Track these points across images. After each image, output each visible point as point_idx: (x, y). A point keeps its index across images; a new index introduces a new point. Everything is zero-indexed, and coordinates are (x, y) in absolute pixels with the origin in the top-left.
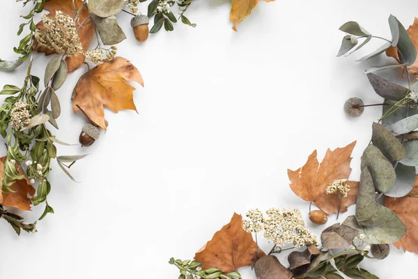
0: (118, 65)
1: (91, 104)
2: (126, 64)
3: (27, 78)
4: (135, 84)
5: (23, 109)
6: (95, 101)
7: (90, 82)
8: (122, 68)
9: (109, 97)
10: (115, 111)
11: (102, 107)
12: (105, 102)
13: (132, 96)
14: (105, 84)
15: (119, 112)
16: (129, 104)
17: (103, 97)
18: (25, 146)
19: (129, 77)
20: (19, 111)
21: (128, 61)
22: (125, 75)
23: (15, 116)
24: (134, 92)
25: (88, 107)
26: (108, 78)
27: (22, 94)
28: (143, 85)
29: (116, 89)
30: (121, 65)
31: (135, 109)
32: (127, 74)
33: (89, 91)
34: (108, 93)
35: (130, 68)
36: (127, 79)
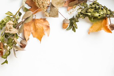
0: (45, 23)
1: (28, 29)
2: (48, 25)
3: (17, 12)
4: (46, 33)
5: (11, 24)
6: (30, 29)
7: (32, 22)
8: (46, 25)
9: (35, 31)
10: (34, 37)
11: (31, 33)
12: (33, 31)
13: (42, 36)
14: (37, 26)
15: (35, 38)
16: (40, 38)
17: (33, 30)
18: (7, 36)
19: (46, 30)
20: (9, 24)
21: (49, 24)
22: (45, 28)
23: (7, 25)
24: (44, 36)
25: (26, 30)
26: (39, 26)
27: (13, 17)
28: (48, 36)
29: (39, 31)
30: (46, 24)
31: (41, 41)
32: (46, 28)
33: (30, 25)
34: (36, 30)
35: (48, 27)
36: (45, 30)
